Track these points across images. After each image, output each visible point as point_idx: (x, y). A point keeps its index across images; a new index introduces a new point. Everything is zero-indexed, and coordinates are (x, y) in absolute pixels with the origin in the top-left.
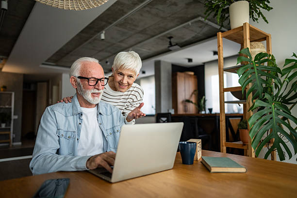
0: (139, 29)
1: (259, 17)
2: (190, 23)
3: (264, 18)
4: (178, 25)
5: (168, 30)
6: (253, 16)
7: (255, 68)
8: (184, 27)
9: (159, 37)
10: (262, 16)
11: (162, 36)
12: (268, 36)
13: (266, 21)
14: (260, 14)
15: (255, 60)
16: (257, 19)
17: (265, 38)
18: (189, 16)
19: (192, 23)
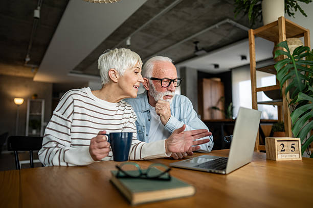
0: (164, 34)
1: (296, 10)
2: (217, 26)
3: (302, 11)
4: (204, 29)
5: (194, 34)
6: (288, 10)
7: (294, 62)
8: (211, 31)
9: (184, 43)
10: (300, 9)
11: (188, 41)
12: (306, 32)
13: (304, 14)
14: (297, 7)
15: (293, 55)
16: (293, 14)
17: (302, 34)
18: (216, 18)
19: (219, 26)
